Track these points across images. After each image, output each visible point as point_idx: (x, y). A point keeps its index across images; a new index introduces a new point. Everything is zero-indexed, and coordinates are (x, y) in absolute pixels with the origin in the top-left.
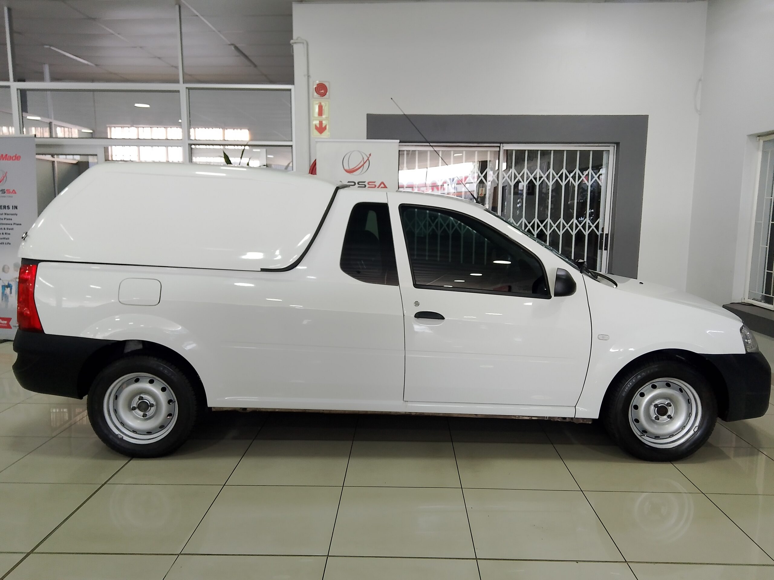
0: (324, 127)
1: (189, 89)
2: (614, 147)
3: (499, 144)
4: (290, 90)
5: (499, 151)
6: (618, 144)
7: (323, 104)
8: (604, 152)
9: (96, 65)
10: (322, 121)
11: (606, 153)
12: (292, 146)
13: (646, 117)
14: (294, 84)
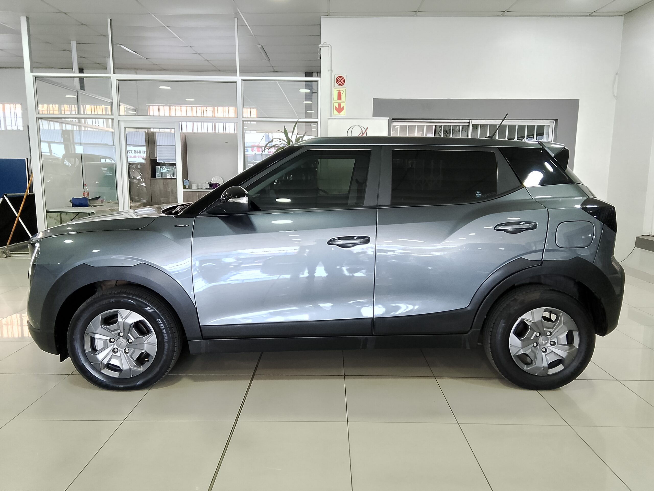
0: (342, 108)
1: (243, 80)
2: (553, 122)
3: (469, 121)
4: (317, 81)
5: (468, 126)
6: (556, 121)
7: (342, 92)
8: (545, 126)
9: (146, 58)
10: (340, 104)
11: (547, 127)
12: (318, 122)
13: (578, 101)
14: (321, 77)
